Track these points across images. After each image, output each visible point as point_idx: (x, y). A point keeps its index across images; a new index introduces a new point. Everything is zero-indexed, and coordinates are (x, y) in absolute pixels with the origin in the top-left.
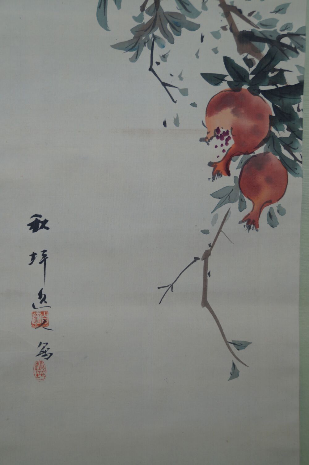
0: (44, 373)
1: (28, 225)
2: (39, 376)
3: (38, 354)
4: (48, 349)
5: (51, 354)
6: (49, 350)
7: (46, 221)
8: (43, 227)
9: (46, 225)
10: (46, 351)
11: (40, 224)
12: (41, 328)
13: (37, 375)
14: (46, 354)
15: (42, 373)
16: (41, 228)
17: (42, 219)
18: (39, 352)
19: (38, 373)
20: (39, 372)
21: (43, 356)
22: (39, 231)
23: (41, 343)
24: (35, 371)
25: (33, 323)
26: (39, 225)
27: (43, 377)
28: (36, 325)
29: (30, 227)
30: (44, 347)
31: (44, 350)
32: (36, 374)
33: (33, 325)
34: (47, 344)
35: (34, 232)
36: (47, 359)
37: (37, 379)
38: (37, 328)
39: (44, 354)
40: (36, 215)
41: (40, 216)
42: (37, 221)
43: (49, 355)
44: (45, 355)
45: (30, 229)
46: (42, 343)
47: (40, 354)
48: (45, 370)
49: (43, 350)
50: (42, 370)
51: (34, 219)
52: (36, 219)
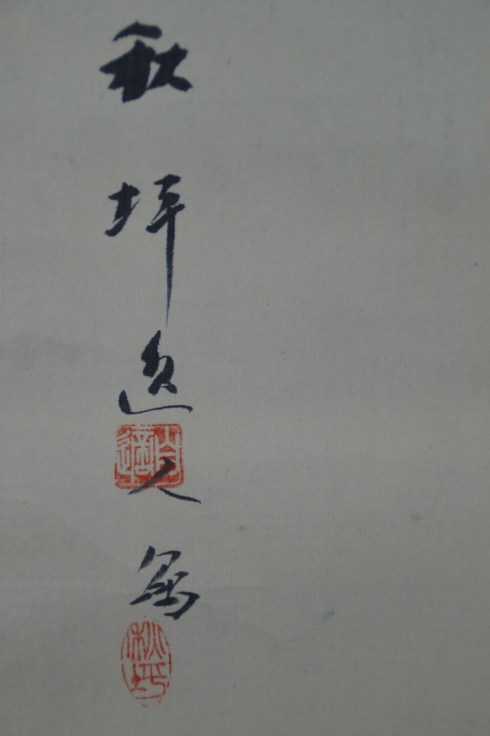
0: (164, 670)
1: (106, 69)
2: (142, 684)
3: (140, 594)
4: (181, 575)
5: (193, 598)
6: (184, 579)
7: (177, 54)
8: (166, 77)
9: (180, 71)
10: (170, 585)
11: (155, 68)
12: (153, 492)
13: (137, 679)
14: (173, 594)
15: (155, 673)
16: (159, 82)
17: (160, 46)
18: (146, 586)
19: (140, 672)
20: (143, 666)
21: (158, 604)
22: (152, 96)
23: (151, 552)
24: (128, 664)
25: (123, 472)
26: (147, 70)
27: (159, 689)
28: (133, 478)
29: (110, 78)
30: (164, 568)
31: (164, 580)
32: (130, 674)
33: (121, 479)
34: (175, 555)
35: (127, 97)
36: (176, 615)
37: (137, 693)
38: (136, 490)
39: (163, 596)
40: (137, 29)
41: (154, 32)
42: (141, 54)
43: (184, 599)
44: (169, 601)
45: (114, 86)
46: (157, 552)
47: (147, 597)
48: (166, 659)
49: (160, 581)
50: (155, 659)
51: (128, 44)
52: (139, 44)
